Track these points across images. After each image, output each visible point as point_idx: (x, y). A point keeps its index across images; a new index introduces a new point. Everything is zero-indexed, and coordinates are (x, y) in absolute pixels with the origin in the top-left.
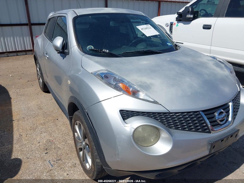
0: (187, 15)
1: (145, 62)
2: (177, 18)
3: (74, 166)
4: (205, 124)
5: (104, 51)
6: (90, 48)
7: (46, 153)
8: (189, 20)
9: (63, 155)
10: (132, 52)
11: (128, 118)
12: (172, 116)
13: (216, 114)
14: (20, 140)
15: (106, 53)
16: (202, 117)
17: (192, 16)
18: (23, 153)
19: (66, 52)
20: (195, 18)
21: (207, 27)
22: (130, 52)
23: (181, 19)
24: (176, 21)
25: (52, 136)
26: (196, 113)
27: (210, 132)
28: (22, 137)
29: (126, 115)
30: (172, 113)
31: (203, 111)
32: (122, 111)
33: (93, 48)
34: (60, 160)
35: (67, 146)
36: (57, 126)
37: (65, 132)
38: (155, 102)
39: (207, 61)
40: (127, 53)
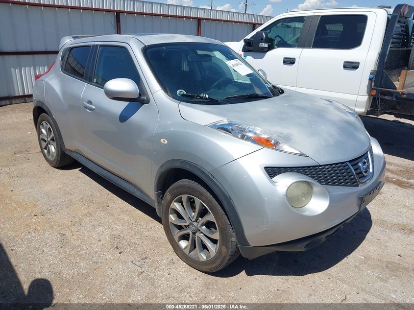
0: (260, 44)
1: (263, 109)
2: (244, 48)
3: (172, 262)
4: (352, 177)
5: (203, 97)
6: (182, 93)
7: (120, 253)
8: (264, 51)
9: (147, 251)
10: (235, 97)
11: (274, 176)
12: (322, 169)
13: (360, 164)
14: (65, 241)
15: (205, 99)
16: (349, 168)
17: (266, 45)
18: (84, 258)
19: (143, 100)
20: (270, 48)
21: (289, 61)
22: (232, 97)
23: (251, 48)
24: (242, 51)
25: (115, 229)
26: (343, 165)
27: (357, 186)
28: (65, 236)
29: (272, 172)
30: (321, 166)
31: (350, 161)
32: (267, 169)
33: (185, 93)
34: (146, 258)
35: (146, 239)
36: (112, 215)
37: (131, 222)
38: (301, 155)
39: (325, 105)
40: (229, 98)
